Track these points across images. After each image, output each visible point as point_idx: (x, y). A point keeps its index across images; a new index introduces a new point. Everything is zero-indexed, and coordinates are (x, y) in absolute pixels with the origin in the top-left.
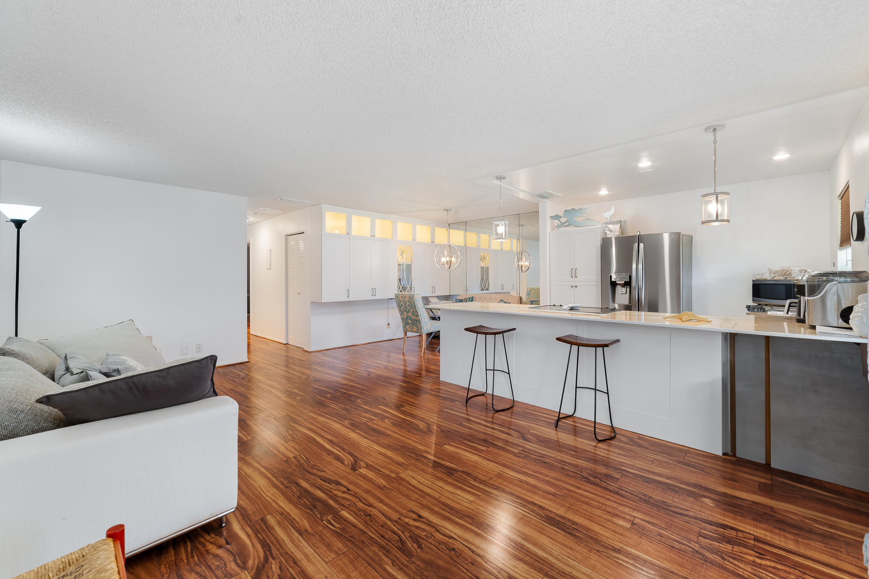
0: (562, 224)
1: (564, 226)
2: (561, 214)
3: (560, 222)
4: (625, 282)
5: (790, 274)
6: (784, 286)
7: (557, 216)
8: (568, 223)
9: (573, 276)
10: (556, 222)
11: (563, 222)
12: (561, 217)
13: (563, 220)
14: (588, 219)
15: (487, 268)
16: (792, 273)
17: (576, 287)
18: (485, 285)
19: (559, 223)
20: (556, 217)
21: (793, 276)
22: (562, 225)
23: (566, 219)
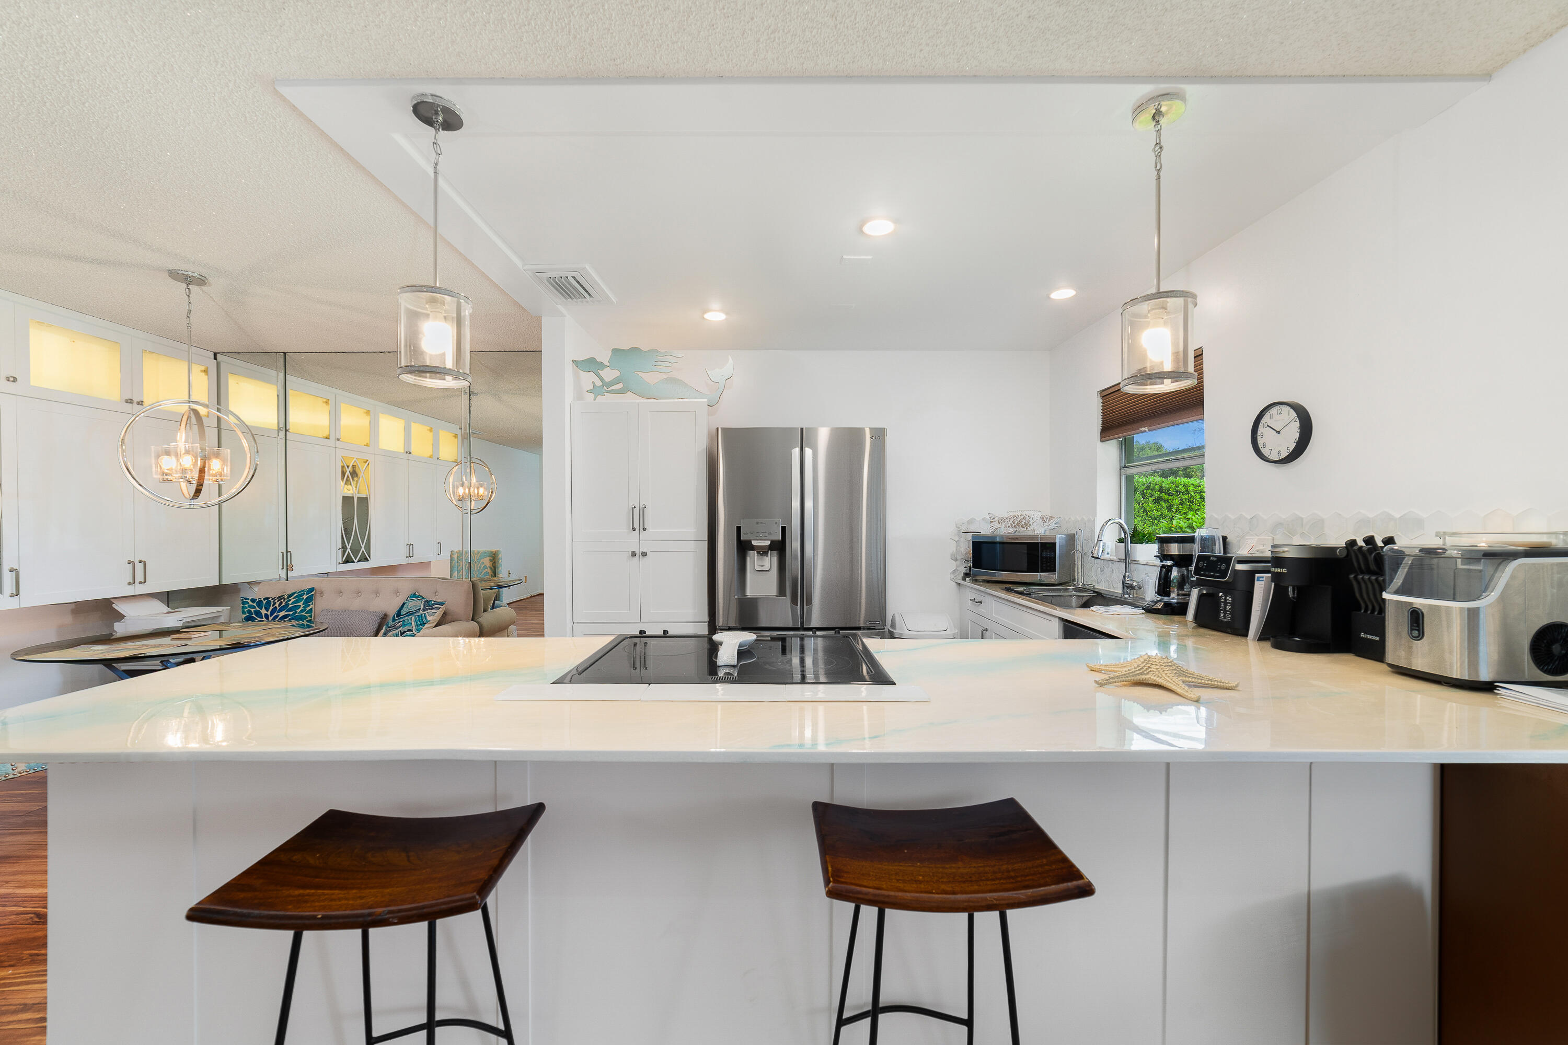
0: (605, 384)
1: (612, 392)
2: (604, 357)
3: (601, 379)
4: (772, 541)
5: (1027, 525)
6: (1025, 546)
7: (592, 361)
8: (620, 386)
9: (636, 526)
10: (588, 379)
11: (607, 380)
12: (601, 366)
13: (609, 374)
14: (673, 381)
15: (364, 501)
16: (1031, 523)
17: (644, 554)
18: (355, 551)
19: (599, 383)
20: (591, 365)
21: (1032, 527)
22: (605, 388)
23: (616, 374)
